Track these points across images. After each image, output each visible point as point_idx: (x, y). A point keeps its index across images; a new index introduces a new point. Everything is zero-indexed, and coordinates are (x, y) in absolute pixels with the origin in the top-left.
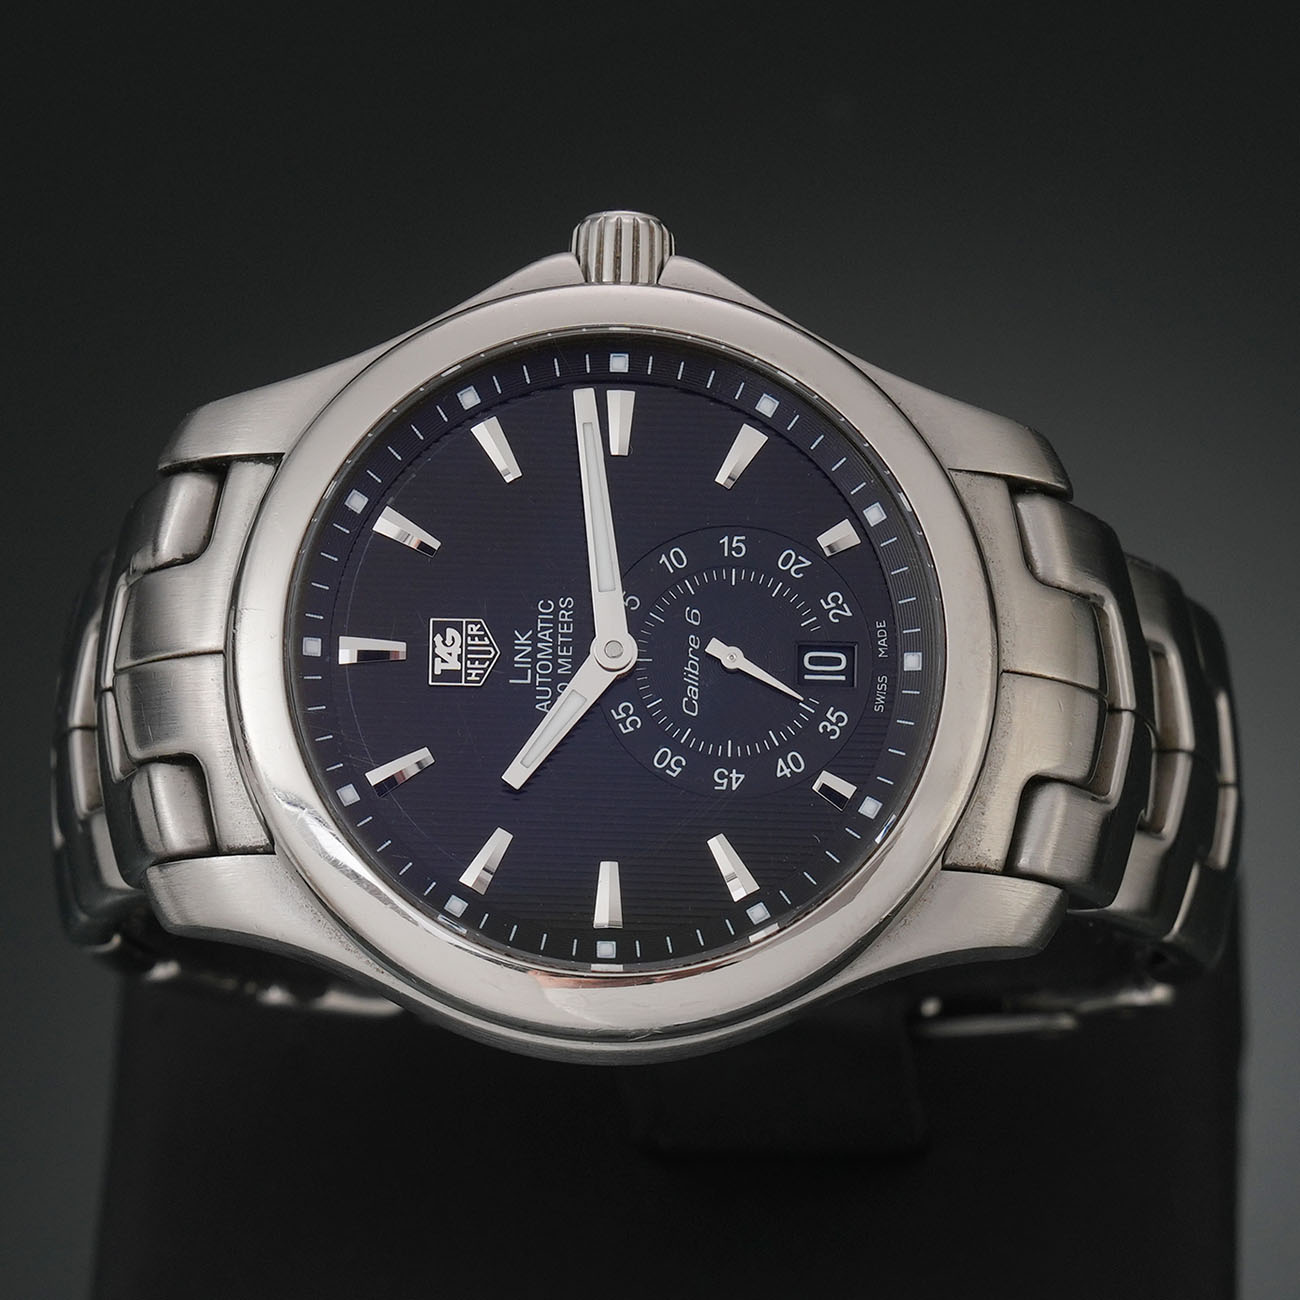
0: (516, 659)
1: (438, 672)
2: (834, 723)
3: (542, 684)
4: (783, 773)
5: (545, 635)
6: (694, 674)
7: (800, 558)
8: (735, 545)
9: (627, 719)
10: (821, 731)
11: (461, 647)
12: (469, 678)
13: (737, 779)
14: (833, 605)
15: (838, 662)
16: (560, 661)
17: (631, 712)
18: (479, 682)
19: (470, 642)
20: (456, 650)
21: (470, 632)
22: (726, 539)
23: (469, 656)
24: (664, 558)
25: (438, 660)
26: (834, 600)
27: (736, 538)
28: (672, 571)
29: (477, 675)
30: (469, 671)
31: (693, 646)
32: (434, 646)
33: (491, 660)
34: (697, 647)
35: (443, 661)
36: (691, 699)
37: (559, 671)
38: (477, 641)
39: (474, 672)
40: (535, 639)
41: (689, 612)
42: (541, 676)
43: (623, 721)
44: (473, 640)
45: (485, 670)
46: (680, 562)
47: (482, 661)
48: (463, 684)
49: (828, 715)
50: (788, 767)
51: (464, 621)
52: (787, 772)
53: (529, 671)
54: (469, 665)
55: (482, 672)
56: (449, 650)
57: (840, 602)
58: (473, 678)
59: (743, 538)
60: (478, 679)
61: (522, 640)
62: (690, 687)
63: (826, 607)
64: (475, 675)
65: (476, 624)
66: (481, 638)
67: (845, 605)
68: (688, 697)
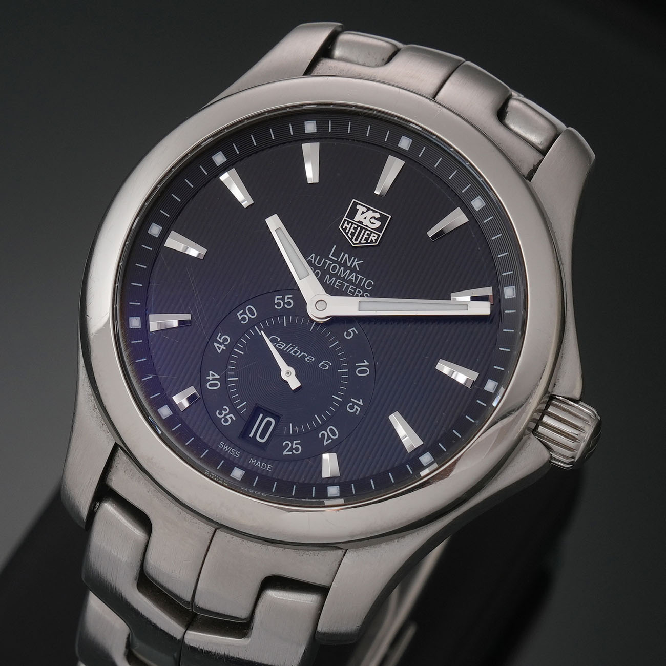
0: (346, 255)
1: (358, 207)
2: (226, 417)
3: (325, 263)
4: (210, 375)
5: (353, 277)
6: (291, 350)
7: (331, 440)
8: (356, 407)
9: (282, 302)
10: (225, 407)
11: (367, 226)
12: (346, 222)
13: (220, 348)
14: (294, 446)
15: (262, 437)
16: (334, 279)
17: (286, 306)
18: (342, 227)
19: (367, 232)
20: (366, 222)
21: (373, 234)
22: (361, 403)
23: (359, 228)
24: (367, 363)
25: (365, 210)
26: (297, 449)
27: (359, 409)
28: (357, 365)
29: (346, 228)
30: (350, 224)
31: (308, 358)
32: (374, 211)
33: (351, 239)
34: (306, 359)
35: (363, 213)
36: (278, 342)
37: (328, 276)
38: (366, 236)
39: (349, 227)
40: (353, 270)
41: (328, 364)
42: (330, 265)
43: (283, 299)
44: (368, 234)
45: (347, 234)
46: (360, 372)
47: (353, 234)
48: (345, 218)
49: (231, 415)
50: (213, 380)
51: (381, 234)
52: (210, 378)
53: (336, 259)
54: (354, 226)
55: (347, 231)
56: (368, 219)
57: (294, 451)
58: (346, 225)
59: (357, 413)
60: (344, 227)
61: (356, 263)
62: (285, 345)
63: (295, 442)
64: (346, 227)
65: (376, 240)
66: (366, 239)
67: (291, 453)
68: (280, 341)
